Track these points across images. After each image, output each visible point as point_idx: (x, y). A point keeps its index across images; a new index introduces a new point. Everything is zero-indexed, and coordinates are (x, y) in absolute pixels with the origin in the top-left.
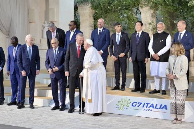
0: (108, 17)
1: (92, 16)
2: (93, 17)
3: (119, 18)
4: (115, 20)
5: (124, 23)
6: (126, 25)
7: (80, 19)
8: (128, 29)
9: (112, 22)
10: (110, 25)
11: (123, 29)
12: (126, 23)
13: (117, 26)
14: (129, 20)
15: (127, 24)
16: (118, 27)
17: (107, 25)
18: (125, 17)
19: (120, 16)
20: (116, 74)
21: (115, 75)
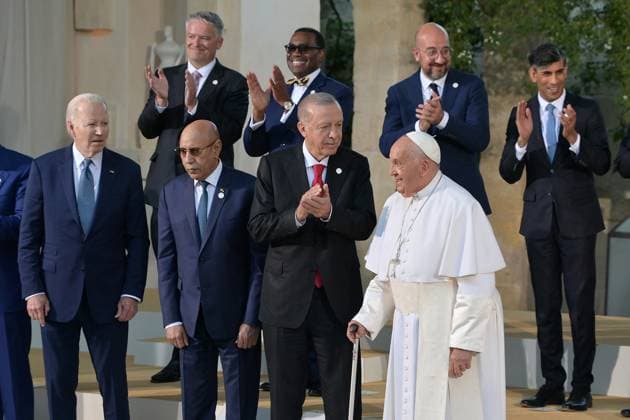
0: (502, 12)
1: (421, 6)
2: (423, 11)
3: (566, 18)
4: (543, 28)
5: (590, 44)
6: (601, 58)
7: (355, 21)
8: (607, 79)
9: (524, 40)
10: (516, 53)
11: (585, 81)
12: (600, 48)
13: (540, 71)
14: (618, 33)
15: (608, 51)
16: (548, 73)
17: (499, 58)
18: (597, 13)
19: (572, 8)
20: (540, 323)
21: (539, 326)
